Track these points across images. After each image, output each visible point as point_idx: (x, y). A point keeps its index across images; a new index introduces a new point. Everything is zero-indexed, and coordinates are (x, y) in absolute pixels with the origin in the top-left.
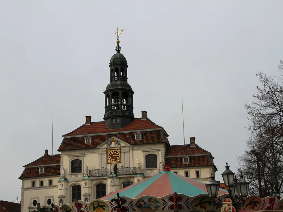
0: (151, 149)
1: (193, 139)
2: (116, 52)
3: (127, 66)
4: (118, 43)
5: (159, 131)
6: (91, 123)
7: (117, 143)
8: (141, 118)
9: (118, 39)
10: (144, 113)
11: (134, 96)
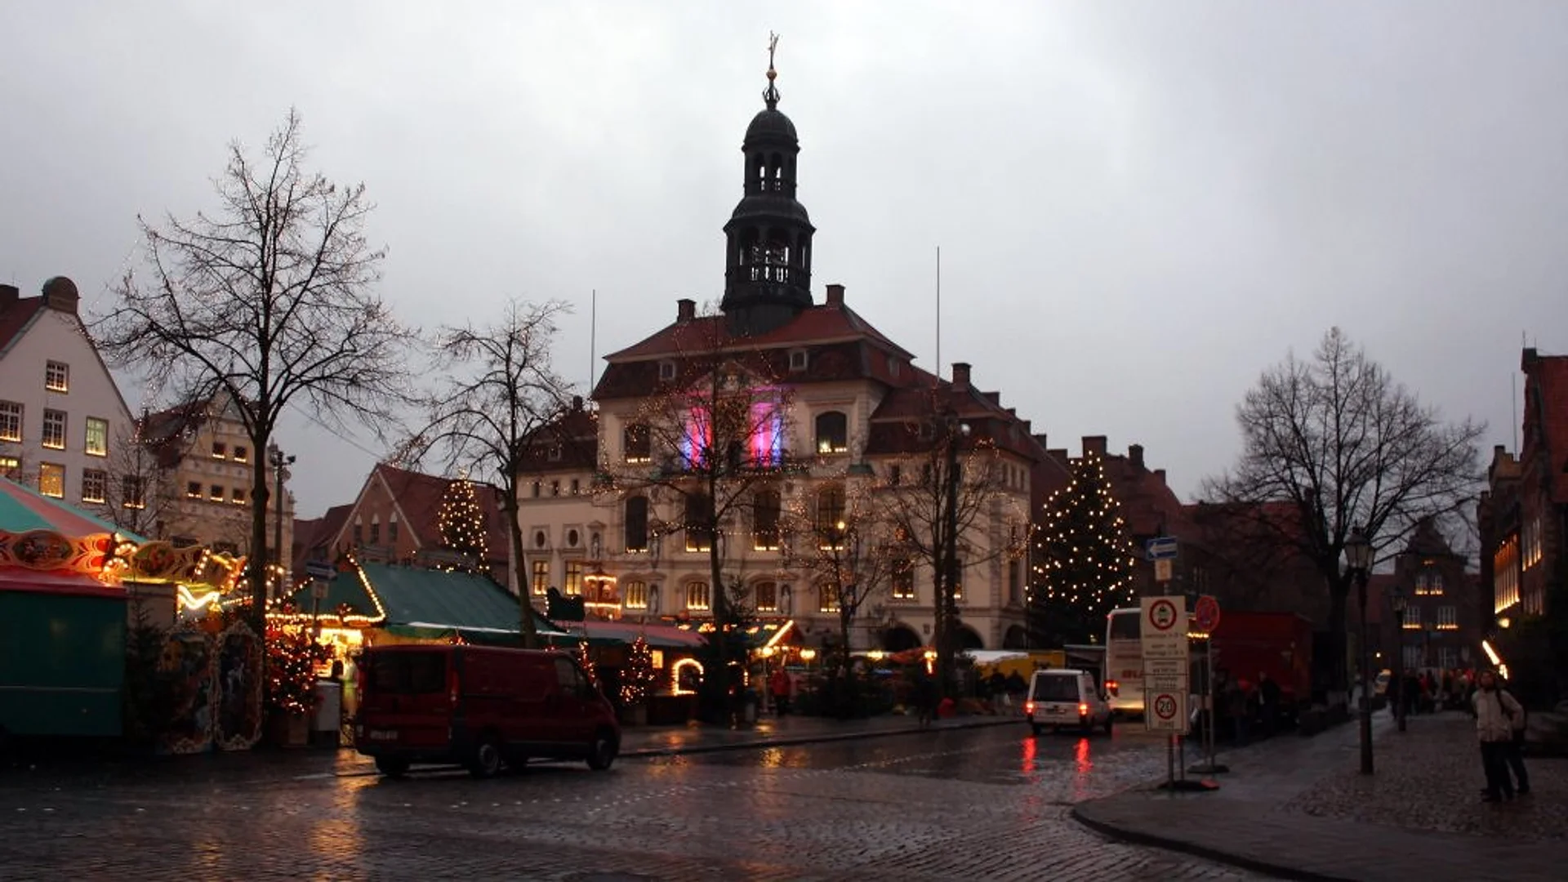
0: (831, 396)
1: (962, 370)
2: (763, 107)
3: (797, 149)
4: (772, 76)
5: (856, 343)
6: (695, 320)
7: (743, 379)
8: (823, 306)
9: (772, 67)
10: (836, 292)
11: (815, 238)
